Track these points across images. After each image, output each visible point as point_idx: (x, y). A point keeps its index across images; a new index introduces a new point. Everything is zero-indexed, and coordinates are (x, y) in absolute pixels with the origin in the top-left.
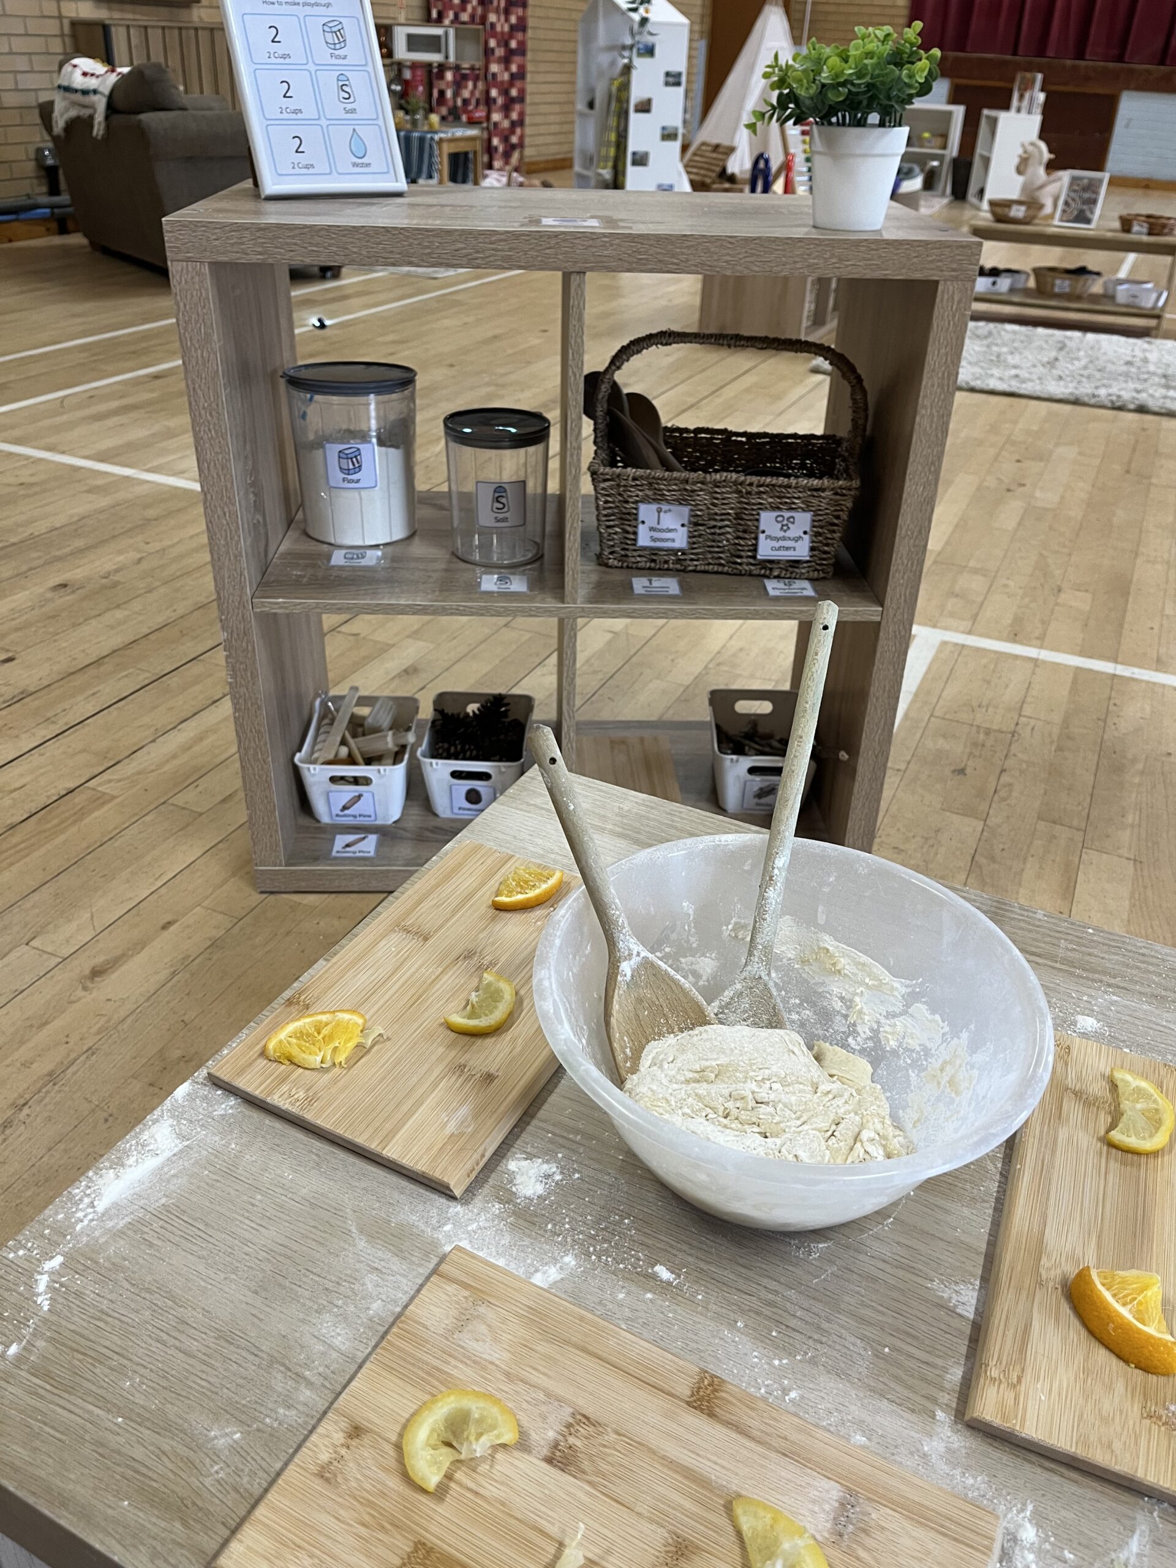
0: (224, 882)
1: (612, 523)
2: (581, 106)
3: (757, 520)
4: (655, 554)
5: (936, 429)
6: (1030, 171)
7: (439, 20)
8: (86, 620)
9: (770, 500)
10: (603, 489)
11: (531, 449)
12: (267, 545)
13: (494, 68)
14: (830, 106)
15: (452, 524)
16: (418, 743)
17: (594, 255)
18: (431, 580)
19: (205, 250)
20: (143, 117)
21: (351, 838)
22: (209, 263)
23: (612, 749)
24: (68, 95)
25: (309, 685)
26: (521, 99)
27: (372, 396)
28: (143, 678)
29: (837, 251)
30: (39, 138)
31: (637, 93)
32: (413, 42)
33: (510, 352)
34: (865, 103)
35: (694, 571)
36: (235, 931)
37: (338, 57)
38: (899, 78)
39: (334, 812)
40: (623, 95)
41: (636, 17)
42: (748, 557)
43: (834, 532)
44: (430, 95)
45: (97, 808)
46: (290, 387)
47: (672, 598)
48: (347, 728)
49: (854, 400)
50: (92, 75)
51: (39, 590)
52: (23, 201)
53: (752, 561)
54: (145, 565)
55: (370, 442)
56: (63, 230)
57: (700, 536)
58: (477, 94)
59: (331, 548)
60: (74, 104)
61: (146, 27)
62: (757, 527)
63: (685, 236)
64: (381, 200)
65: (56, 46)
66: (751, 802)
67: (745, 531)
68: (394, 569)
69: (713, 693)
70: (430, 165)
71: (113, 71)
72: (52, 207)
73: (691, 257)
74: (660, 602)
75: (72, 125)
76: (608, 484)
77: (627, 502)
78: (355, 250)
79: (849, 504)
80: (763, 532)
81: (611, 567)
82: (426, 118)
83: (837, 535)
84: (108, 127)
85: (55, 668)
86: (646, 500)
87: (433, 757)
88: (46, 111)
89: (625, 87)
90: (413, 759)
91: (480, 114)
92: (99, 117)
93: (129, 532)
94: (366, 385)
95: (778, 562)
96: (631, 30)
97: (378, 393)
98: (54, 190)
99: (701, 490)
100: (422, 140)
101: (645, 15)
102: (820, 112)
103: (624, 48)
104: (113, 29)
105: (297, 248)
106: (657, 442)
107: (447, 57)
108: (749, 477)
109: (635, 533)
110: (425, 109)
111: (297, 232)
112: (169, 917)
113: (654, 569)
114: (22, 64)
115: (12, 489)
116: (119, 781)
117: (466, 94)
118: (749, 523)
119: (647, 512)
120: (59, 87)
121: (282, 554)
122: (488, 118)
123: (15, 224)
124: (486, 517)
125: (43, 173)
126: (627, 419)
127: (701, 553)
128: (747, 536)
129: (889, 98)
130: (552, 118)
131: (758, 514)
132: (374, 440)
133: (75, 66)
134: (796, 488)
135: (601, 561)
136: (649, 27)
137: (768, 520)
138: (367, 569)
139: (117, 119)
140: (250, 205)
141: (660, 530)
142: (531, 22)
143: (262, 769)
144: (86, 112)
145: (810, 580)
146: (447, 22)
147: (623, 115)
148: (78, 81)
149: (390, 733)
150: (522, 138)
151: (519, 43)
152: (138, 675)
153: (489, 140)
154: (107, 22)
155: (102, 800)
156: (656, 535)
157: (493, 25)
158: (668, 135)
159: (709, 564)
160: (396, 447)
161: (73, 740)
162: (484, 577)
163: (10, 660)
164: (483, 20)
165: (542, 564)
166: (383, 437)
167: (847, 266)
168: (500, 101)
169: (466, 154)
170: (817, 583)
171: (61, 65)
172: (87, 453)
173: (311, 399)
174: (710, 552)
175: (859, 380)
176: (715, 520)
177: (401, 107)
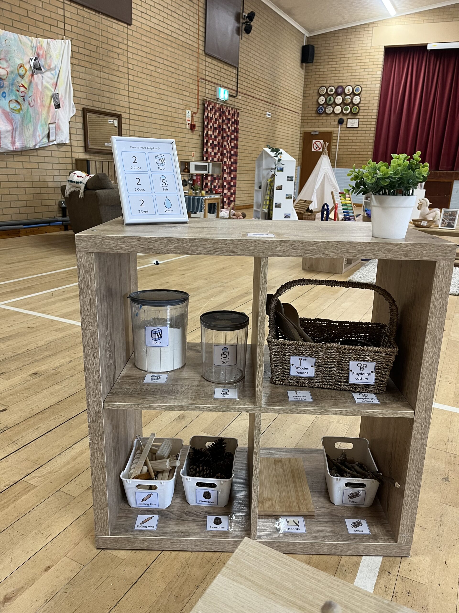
0: (81, 540)
1: (277, 364)
2: (256, 188)
3: (349, 365)
4: (299, 379)
5: (438, 327)
6: (423, 208)
7: (207, 159)
8: (42, 390)
9: (354, 356)
10: (274, 349)
11: (240, 331)
12: (114, 374)
13: (225, 176)
14: (381, 187)
15: (202, 361)
16: (181, 467)
17: (272, 250)
18: (191, 391)
19: (94, 248)
20: (97, 191)
21: (146, 517)
22: (95, 253)
23: (275, 464)
24: (71, 183)
25: (132, 433)
26: (235, 186)
27: (169, 306)
28: (62, 419)
29: (387, 248)
30: (60, 197)
31: (277, 184)
32: (197, 167)
33: (229, 274)
34: (397, 186)
35: (318, 387)
36: (82, 572)
37: (161, 169)
38: (414, 175)
39: (138, 503)
40: (272, 184)
41: (277, 159)
42: (345, 382)
43: (386, 371)
44: (203, 184)
45: (26, 493)
46: (132, 302)
47: (308, 404)
48: (148, 456)
49: (392, 311)
50: (81, 177)
51: (25, 376)
52: (53, 219)
53: (346, 384)
54: (72, 364)
55: (166, 326)
56: (66, 229)
57: (320, 371)
58: (219, 184)
59: (146, 373)
60: (73, 186)
61: (102, 162)
62: (348, 369)
63: (315, 241)
64: (177, 225)
65: (70, 167)
66: (347, 500)
67: (342, 370)
68: (173, 385)
69: (324, 438)
70: (201, 207)
71: (88, 176)
72: (63, 221)
73: (318, 250)
74: (303, 406)
75: (72, 193)
76: (276, 347)
77: (285, 355)
78: (162, 247)
79: (394, 359)
80: (351, 371)
81: (277, 384)
82: (201, 192)
83: (388, 373)
84: (84, 195)
85: (23, 415)
86: (294, 354)
87: (188, 475)
88: (63, 189)
89: (273, 181)
90: (178, 476)
91: (220, 190)
92: (82, 191)
93: (67, 349)
94: (166, 302)
95: (359, 385)
96: (275, 163)
97: (171, 305)
98: (64, 215)
99: (321, 351)
100: (199, 199)
101: (280, 158)
102: (376, 189)
103: (272, 169)
104: (90, 162)
105: (136, 246)
106: (297, 325)
107: (209, 172)
108: (344, 346)
109: (289, 369)
110: (200, 189)
111: (136, 240)
112: (49, 564)
113: (298, 386)
114: (56, 173)
115: (25, 329)
116: (39, 477)
117: (215, 184)
118: (344, 366)
119: (294, 360)
120: (69, 181)
121: (122, 377)
122: (223, 192)
123: (49, 227)
124: (218, 360)
125: (61, 210)
126: (284, 316)
127: (321, 379)
128: (343, 372)
129: (408, 183)
130: (246, 192)
131: (349, 363)
132: (168, 325)
133: (75, 174)
134: (367, 351)
135: (272, 381)
136: (281, 162)
137: (353, 365)
138: (161, 385)
139: (88, 192)
140: (119, 228)
141: (302, 369)
142: (238, 161)
143: (103, 485)
144: (78, 189)
145: (375, 394)
146: (209, 161)
147: (272, 191)
148: (75, 179)
149: (168, 460)
150: (234, 198)
151: (234, 168)
152: (59, 418)
153: (223, 199)
154: (88, 160)
155: (30, 488)
156: (298, 370)
157: (225, 162)
158: (288, 197)
159: (325, 384)
160: (179, 328)
161: (23, 453)
162: (216, 389)
163: (4, 410)
164: (222, 160)
165: (244, 382)
166: (172, 324)
167: (392, 254)
168: (227, 186)
169: (215, 204)
170: (378, 395)
171: (70, 174)
172: (58, 314)
173: (140, 308)
174: (325, 379)
175: (394, 301)
176: (328, 365)
177: (192, 189)
